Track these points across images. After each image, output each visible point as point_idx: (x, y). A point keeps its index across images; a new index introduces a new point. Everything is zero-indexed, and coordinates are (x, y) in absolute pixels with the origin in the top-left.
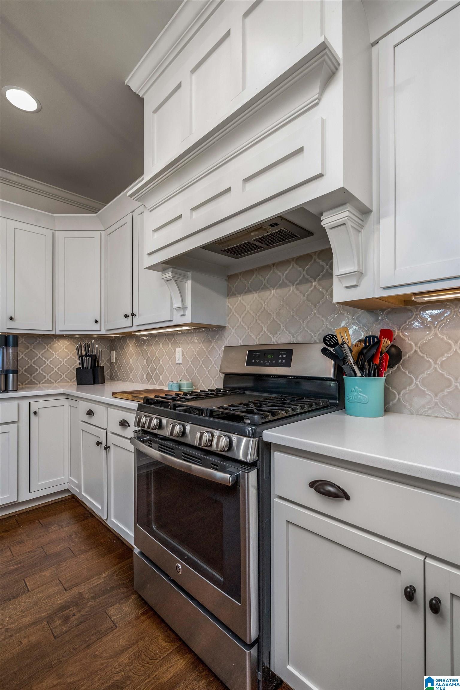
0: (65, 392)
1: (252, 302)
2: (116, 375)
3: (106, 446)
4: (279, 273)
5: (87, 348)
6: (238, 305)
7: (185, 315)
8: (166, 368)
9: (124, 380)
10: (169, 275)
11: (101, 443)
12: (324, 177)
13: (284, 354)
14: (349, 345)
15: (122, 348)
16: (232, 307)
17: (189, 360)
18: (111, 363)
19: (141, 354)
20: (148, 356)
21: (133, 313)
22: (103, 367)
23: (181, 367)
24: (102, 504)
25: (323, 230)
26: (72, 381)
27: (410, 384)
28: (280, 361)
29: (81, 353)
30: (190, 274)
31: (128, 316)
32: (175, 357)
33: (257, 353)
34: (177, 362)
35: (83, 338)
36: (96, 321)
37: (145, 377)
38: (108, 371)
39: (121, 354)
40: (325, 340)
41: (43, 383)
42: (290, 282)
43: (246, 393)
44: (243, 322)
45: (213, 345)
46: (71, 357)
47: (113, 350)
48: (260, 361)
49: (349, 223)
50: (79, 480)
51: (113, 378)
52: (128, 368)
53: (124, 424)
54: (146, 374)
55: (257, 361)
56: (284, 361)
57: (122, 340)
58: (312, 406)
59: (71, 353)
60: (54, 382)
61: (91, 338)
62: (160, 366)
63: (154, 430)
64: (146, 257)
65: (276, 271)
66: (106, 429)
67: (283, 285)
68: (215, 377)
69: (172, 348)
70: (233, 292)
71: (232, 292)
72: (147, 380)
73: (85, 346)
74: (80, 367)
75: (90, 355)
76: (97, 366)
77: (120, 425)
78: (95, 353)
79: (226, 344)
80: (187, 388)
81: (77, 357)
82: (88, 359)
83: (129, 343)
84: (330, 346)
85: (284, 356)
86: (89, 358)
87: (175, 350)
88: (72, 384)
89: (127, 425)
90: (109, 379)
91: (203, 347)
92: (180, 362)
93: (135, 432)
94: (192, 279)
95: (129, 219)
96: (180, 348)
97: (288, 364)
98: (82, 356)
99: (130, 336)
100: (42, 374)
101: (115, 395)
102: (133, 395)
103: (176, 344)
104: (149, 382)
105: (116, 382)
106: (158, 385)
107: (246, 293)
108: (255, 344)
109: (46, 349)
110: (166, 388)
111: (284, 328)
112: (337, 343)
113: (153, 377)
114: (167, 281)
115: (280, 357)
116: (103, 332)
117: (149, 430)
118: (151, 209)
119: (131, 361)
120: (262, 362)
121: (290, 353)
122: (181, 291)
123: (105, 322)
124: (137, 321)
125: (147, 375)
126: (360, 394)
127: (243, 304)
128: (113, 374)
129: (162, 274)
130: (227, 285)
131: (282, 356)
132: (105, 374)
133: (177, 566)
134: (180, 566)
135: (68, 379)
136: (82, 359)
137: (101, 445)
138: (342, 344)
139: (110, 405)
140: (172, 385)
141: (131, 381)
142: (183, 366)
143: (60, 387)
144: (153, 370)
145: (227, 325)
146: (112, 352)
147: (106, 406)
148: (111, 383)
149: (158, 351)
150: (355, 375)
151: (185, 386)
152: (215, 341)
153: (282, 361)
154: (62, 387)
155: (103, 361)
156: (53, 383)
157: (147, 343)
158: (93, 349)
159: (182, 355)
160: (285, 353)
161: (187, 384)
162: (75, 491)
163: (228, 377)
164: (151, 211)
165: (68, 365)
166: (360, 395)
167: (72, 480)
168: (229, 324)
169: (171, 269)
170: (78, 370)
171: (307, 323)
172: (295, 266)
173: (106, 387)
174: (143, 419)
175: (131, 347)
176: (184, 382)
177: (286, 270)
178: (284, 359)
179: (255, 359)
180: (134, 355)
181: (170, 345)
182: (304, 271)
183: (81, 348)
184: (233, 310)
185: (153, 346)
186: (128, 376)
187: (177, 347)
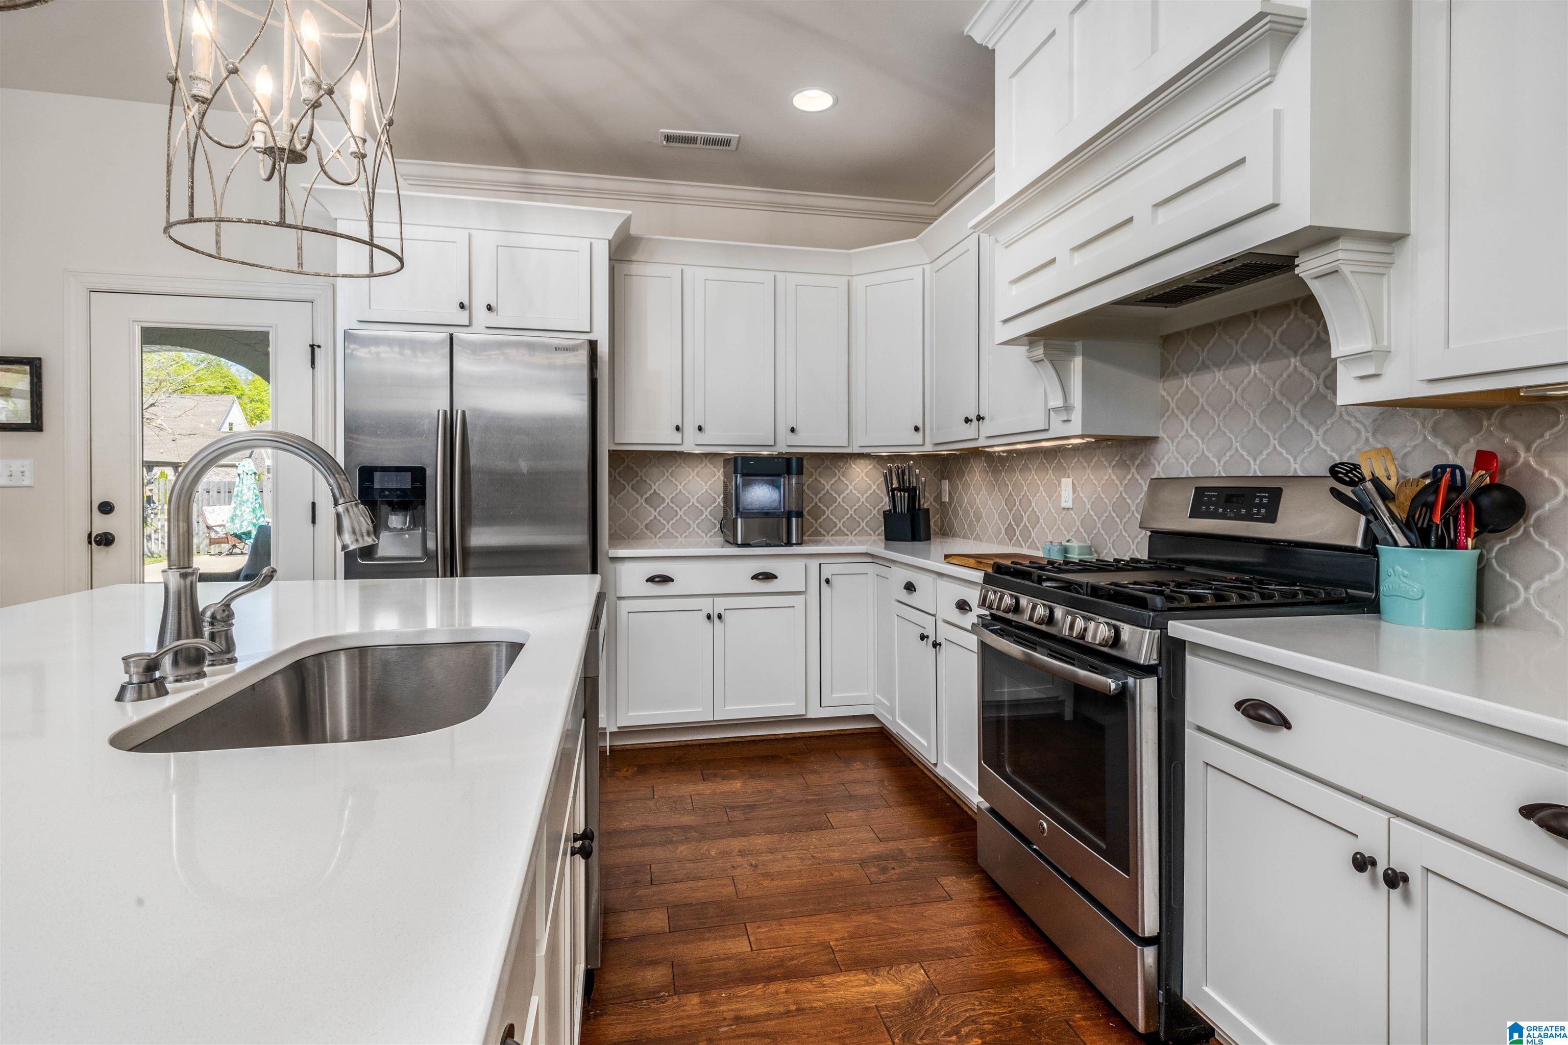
0: (868, 552)
1: (1210, 388)
2: (951, 528)
3: (935, 641)
4: (1266, 331)
5: (901, 475)
6: (1182, 394)
7: (1070, 421)
8: (1043, 516)
9: (965, 537)
10: (1039, 352)
11: (927, 637)
12: (1280, 206)
13: (1265, 497)
15: (961, 474)
16: (1169, 398)
17: (1086, 501)
18: (942, 504)
19: (996, 488)
20: (1009, 492)
21: (979, 415)
22: (928, 510)
23: (1071, 514)
24: (927, 737)
25: (1305, 282)
26: (877, 534)
28: (1255, 510)
29: (892, 485)
30: (1079, 345)
31: (971, 421)
32: (1060, 495)
33: (1213, 493)
34: (1064, 505)
35: (891, 458)
36: (917, 429)
37: (1003, 531)
38: (936, 518)
39: (960, 487)
40: (1333, 470)
41: (832, 535)
42: (1289, 348)
43: (1185, 569)
44: (1193, 429)
45: (1133, 474)
46: (874, 490)
47: (946, 479)
48: (1216, 510)
50: (891, 700)
51: (946, 532)
52: (972, 514)
53: (963, 606)
54: (1006, 526)
55: (1212, 508)
56: (1263, 511)
57: (961, 461)
58: (1296, 596)
59: (874, 484)
60: (848, 533)
61: (906, 458)
62: (1031, 512)
63: (1007, 612)
64: (998, 325)
65: (1261, 326)
66: (934, 615)
67: (1274, 355)
68: (1137, 537)
69: (1054, 478)
70: (1173, 368)
71: (1170, 369)
72: (1006, 537)
73: (898, 471)
74: (890, 510)
75: (905, 487)
76: (917, 507)
77: (956, 608)
78: (915, 485)
79: (1159, 472)
80: (1079, 554)
81: (885, 492)
82: (902, 495)
83: (974, 465)
84: (1349, 483)
85: (1265, 501)
86: (904, 494)
87: (1060, 482)
88: (876, 538)
89: (968, 609)
90: (938, 533)
91: (1114, 477)
92: (1070, 505)
93: (979, 616)
94: (1083, 355)
95: (972, 243)
96: (1069, 477)
97: (1271, 517)
98: (893, 490)
99: (976, 453)
100: (832, 519)
101: (949, 559)
102: (978, 560)
103: (1061, 471)
104: (1010, 542)
105: (950, 540)
106: (1028, 548)
107: (1198, 369)
108: (1216, 475)
109: (837, 478)
110: (1040, 554)
111: (1276, 442)
112: (1360, 479)
113: (1018, 533)
114: (1036, 362)
115: (1257, 503)
116: (929, 448)
117: (1000, 613)
118: (1007, 244)
119: (978, 501)
120: (1220, 510)
121: (1275, 495)
122: (1062, 380)
123: (932, 429)
124: (987, 428)
125: (1006, 528)
126: (1404, 580)
127: (1192, 392)
128: (945, 524)
129: (1027, 350)
130: (1161, 353)
131: (1261, 500)
132: (932, 523)
133: (1041, 824)
134: (1045, 825)
135: (871, 529)
136: (893, 495)
137: (927, 641)
139: (940, 575)
140: (1050, 548)
141: (978, 538)
142: (1075, 514)
143: (857, 543)
144: (1018, 520)
145: (1161, 434)
146: (943, 481)
147: (935, 576)
148: (942, 540)
149: (1028, 482)
150: (1396, 544)
151: (1076, 551)
152: (1138, 466)
153: (1259, 511)
154: (861, 543)
155: (928, 500)
156: (848, 536)
157: (1008, 466)
158: (911, 478)
159: (1074, 493)
160: (1267, 495)
161: (1080, 548)
162: (887, 720)
163: (1158, 537)
164: (1006, 247)
165: (870, 505)
166: (1404, 583)
167: (880, 700)
168: (1164, 432)
169: (1042, 342)
170: (887, 515)
171: (1324, 434)
172: (1301, 315)
173: (932, 547)
174: (991, 596)
175: (978, 474)
176: (1075, 544)
177: (1282, 325)
178: (1257, 505)
179: (1208, 504)
180: (984, 488)
181: (1050, 472)
182: (1318, 326)
183: (892, 475)
184: (1173, 405)
185: (1018, 473)
186: (972, 529)
187: (1064, 477)
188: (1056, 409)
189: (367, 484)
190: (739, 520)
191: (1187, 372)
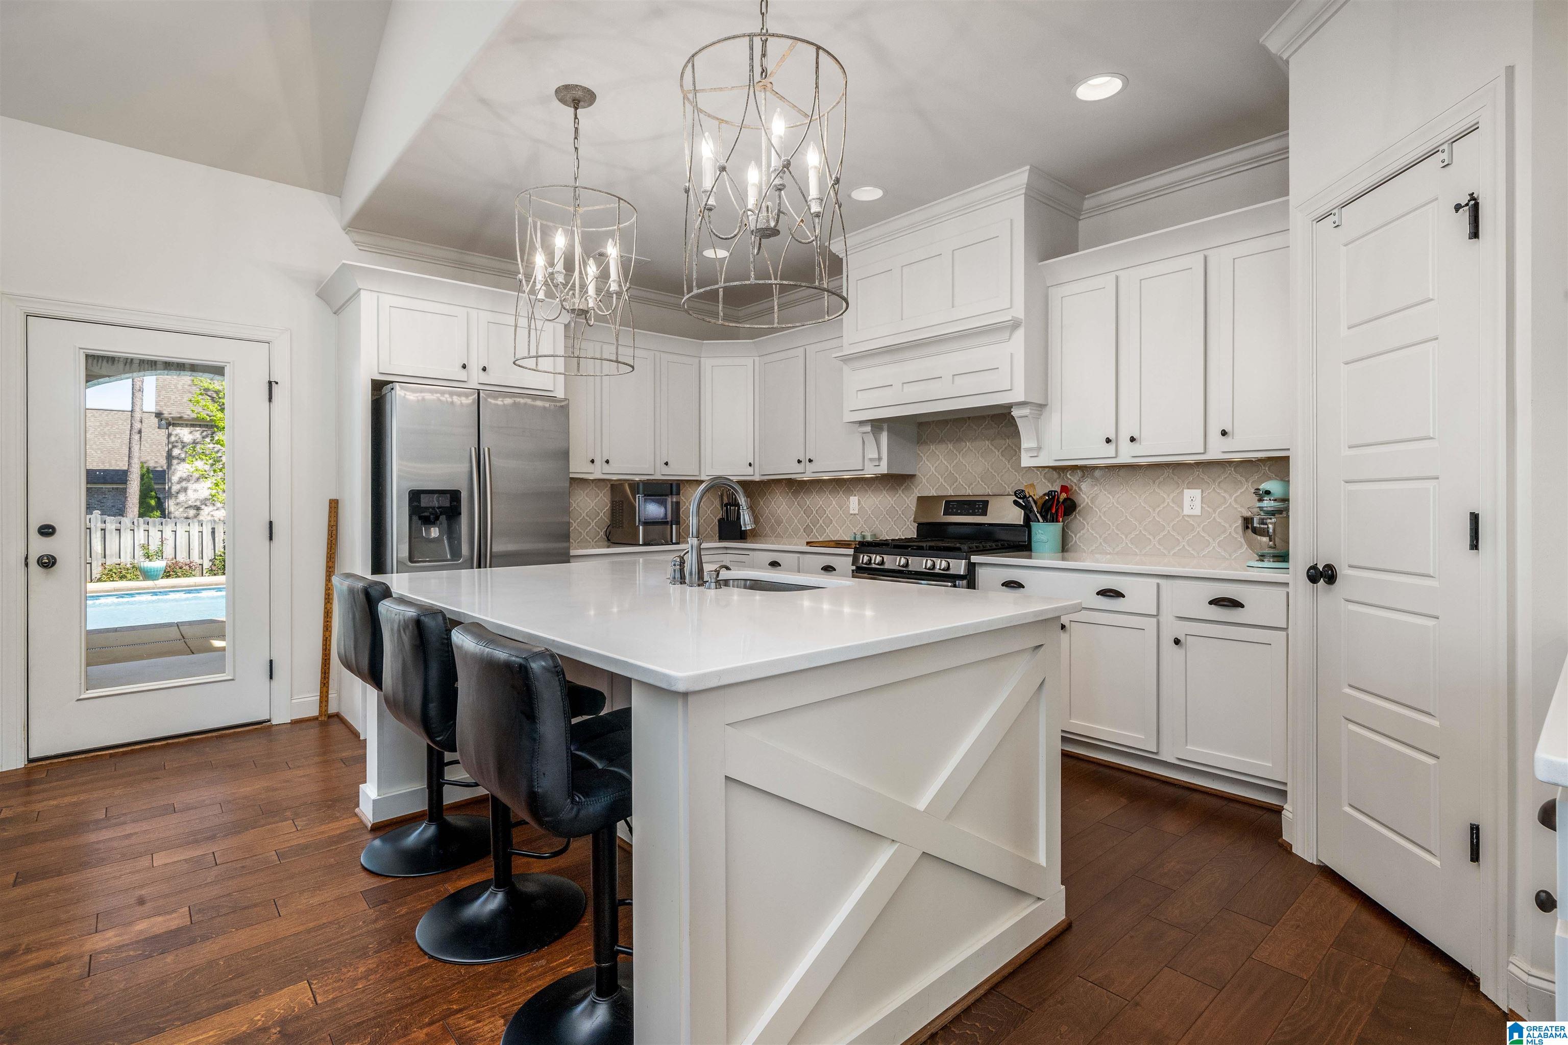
1: (947, 451)
4: (975, 427)
6: (929, 453)
7: (879, 468)
8: (836, 519)
10: (867, 429)
14: (1035, 498)
15: (772, 495)
16: (923, 456)
17: (868, 509)
20: (807, 506)
21: (810, 459)
23: (858, 517)
25: (1013, 418)
26: (715, 535)
27: (1083, 529)
28: (976, 511)
29: (724, 502)
30: (886, 426)
31: (803, 462)
32: (848, 507)
33: (954, 503)
34: (851, 512)
36: (750, 465)
37: (802, 530)
39: (761, 503)
40: (1015, 493)
42: (985, 437)
44: (936, 471)
45: (903, 496)
48: (957, 511)
49: (1030, 416)
53: (827, 569)
55: (955, 510)
56: (980, 511)
57: (762, 485)
62: (825, 517)
64: (846, 413)
65: (971, 424)
68: (905, 526)
69: (844, 497)
71: (923, 440)
74: (722, 518)
75: (735, 503)
77: (822, 570)
79: (916, 493)
81: (720, 507)
82: (733, 508)
83: (775, 489)
84: (1020, 498)
85: (981, 506)
86: (730, 508)
87: (849, 499)
88: (714, 538)
89: (832, 569)
91: (887, 496)
92: (856, 512)
94: (888, 431)
95: (800, 352)
96: (857, 496)
97: (984, 513)
98: (726, 505)
101: (810, 544)
103: (850, 492)
107: (938, 441)
108: (952, 495)
112: (1025, 496)
113: (815, 530)
114: (863, 433)
116: (756, 477)
118: (855, 369)
119: (778, 512)
120: (959, 511)
121: (986, 503)
123: (760, 465)
124: (812, 467)
125: (805, 528)
127: (935, 453)
129: (859, 428)
130: (919, 433)
131: (979, 507)
136: (727, 508)
138: (1029, 497)
142: (860, 517)
144: (814, 521)
145: (917, 473)
147: (799, 555)
149: (824, 499)
150: (1039, 521)
152: (902, 490)
153: (978, 511)
159: (860, 505)
160: (981, 504)
163: (922, 527)
166: (1043, 537)
168: (919, 472)
170: (719, 521)
171: (1001, 478)
172: (991, 422)
177: (982, 425)
178: (977, 509)
179: (953, 509)
180: (784, 503)
181: (841, 493)
182: (999, 428)
183: (725, 495)
184: (925, 459)
185: (814, 494)
186: (773, 529)
187: (851, 496)
188: (871, 460)
189: (415, 504)
190: (641, 527)
191: (933, 442)
